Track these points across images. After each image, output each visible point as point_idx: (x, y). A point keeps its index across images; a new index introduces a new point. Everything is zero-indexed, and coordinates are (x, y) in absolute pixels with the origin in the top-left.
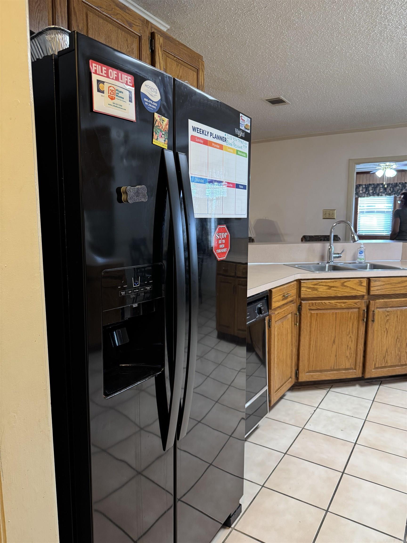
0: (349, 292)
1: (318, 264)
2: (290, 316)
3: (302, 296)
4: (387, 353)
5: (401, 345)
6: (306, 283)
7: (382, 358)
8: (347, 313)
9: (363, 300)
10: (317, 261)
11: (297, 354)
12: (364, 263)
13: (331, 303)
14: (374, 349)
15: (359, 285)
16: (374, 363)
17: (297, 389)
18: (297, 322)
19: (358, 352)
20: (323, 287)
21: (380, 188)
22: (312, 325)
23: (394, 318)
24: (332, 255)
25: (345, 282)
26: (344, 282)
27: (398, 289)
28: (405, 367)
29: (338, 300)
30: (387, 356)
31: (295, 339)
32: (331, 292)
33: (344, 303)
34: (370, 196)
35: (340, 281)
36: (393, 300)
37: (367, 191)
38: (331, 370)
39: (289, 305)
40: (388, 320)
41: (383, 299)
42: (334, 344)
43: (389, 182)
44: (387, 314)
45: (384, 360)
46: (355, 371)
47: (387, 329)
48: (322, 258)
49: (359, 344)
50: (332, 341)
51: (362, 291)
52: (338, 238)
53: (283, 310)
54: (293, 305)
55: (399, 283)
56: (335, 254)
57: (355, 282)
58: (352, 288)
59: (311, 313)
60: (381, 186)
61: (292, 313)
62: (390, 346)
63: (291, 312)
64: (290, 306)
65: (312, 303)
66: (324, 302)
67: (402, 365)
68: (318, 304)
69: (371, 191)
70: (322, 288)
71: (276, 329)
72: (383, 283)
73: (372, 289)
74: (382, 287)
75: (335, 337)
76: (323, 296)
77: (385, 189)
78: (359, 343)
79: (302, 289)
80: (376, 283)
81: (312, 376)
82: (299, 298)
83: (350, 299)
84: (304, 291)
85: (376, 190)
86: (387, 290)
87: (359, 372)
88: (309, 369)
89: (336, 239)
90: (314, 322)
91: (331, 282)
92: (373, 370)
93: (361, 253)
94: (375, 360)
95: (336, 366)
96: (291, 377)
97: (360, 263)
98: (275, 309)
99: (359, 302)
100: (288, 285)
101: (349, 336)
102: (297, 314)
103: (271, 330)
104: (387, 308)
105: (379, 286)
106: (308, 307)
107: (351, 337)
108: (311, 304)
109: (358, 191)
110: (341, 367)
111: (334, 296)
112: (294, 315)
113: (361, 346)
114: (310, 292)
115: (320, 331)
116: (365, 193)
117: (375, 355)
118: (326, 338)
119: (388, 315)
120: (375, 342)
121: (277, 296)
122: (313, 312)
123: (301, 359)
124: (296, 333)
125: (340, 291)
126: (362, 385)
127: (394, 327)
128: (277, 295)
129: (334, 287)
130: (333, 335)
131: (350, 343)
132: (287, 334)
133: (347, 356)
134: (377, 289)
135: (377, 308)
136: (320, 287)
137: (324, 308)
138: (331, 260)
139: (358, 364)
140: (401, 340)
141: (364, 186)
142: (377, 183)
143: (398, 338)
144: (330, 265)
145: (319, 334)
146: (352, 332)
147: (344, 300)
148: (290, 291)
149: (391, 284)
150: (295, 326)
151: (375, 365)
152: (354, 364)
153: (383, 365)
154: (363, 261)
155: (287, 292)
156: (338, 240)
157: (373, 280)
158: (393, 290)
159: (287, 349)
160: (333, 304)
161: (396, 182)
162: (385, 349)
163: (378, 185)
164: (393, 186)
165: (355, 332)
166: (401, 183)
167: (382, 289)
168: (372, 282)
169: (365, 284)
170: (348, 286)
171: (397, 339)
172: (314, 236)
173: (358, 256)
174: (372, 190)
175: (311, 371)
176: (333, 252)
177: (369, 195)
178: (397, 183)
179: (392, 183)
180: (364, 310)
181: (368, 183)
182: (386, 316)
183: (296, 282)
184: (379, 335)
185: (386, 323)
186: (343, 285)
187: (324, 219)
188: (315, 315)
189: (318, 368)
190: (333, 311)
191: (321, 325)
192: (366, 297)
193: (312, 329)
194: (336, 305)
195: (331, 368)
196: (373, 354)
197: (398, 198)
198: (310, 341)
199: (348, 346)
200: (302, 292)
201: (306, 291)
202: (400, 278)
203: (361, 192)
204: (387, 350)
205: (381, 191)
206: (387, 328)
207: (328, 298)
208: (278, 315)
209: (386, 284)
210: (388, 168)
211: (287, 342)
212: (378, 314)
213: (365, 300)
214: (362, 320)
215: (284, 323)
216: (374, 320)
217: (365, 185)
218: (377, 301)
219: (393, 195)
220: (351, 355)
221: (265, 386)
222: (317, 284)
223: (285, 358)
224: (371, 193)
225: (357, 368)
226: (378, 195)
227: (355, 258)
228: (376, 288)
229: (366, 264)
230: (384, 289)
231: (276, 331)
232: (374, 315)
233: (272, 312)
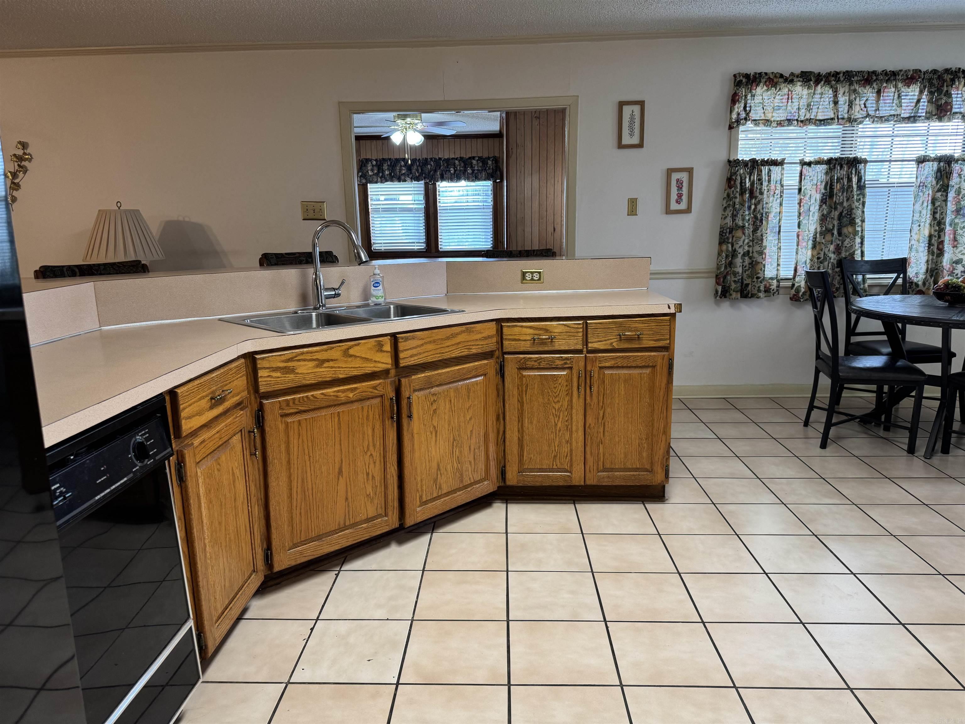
0: (359, 367)
1: (296, 312)
2: (238, 437)
3: (262, 389)
4: (440, 471)
5: (460, 452)
6: (269, 360)
7: (432, 482)
8: (360, 408)
9: (388, 379)
10: (292, 306)
11: (264, 516)
12: (384, 304)
13: (326, 395)
14: (416, 468)
15: (377, 351)
16: (418, 495)
17: (271, 586)
18: (256, 450)
19: (389, 482)
20: (306, 363)
21: (401, 166)
22: (291, 446)
23: (445, 405)
24: (322, 291)
25: (351, 347)
26: (348, 349)
27: (447, 350)
28: (471, 488)
29: (340, 386)
30: (439, 476)
31: (256, 486)
32: (326, 373)
33: (352, 390)
34: (387, 181)
35: (340, 346)
36: (440, 371)
37: (381, 171)
38: (341, 529)
39: (232, 415)
40: (435, 411)
41: (423, 372)
42: (340, 476)
43: (414, 157)
44: (432, 400)
45: (436, 485)
46: (387, 518)
47: (434, 427)
48: (304, 299)
49: (388, 465)
50: (337, 470)
51: (385, 362)
52: (334, 258)
53: (214, 431)
54: (242, 412)
55: (448, 338)
56: (327, 289)
57: (369, 346)
58: (365, 358)
59: (287, 424)
60: (403, 163)
61: (241, 430)
62: (443, 457)
63: (239, 429)
64: (234, 416)
65: (287, 401)
66: (312, 395)
67: (466, 487)
68: (299, 401)
69: (387, 172)
70: (305, 365)
71: (201, 481)
72: (420, 342)
73: (402, 355)
74: (418, 349)
75: (342, 462)
76: (308, 382)
77: (409, 168)
78: (388, 463)
79: (261, 373)
80: (407, 342)
81: (301, 553)
82: (257, 395)
83: (364, 381)
84: (265, 377)
85: (396, 170)
86: (430, 353)
87: (394, 519)
88: (293, 542)
89: (331, 259)
90: (294, 441)
91: (322, 350)
92: (418, 509)
93: (376, 285)
94: (420, 490)
95: (349, 519)
96: (254, 571)
97: (376, 305)
98: (194, 433)
99: (380, 384)
100: (222, 370)
101: (369, 454)
102: (253, 432)
103: (186, 487)
104: (432, 387)
105: (414, 348)
106: (277, 412)
107: (371, 455)
108: (284, 405)
109: (365, 171)
110: (358, 519)
111: (330, 379)
112: (247, 435)
113: (392, 468)
114: (279, 377)
115: (310, 457)
116: (377, 174)
117: (419, 479)
118: (324, 469)
119: (435, 401)
120: (417, 454)
121: (194, 402)
122: (289, 420)
123: (273, 524)
124: (256, 472)
125: (342, 368)
126: (401, 542)
127: (447, 421)
128: (193, 400)
129: (328, 361)
130: (337, 459)
131: (372, 466)
132: (234, 481)
133: (368, 493)
134: (411, 354)
135: (415, 391)
136: (299, 363)
137: (313, 407)
138: (322, 303)
139: (390, 503)
140: (460, 442)
141: (374, 163)
142: (395, 158)
143: (454, 440)
144: (321, 314)
145: (308, 463)
146: (374, 446)
147: (353, 384)
148: (230, 383)
149: (434, 341)
150: (251, 459)
151: (421, 497)
152: (383, 507)
153: (435, 495)
154: (381, 300)
155: (222, 387)
156: (333, 262)
157: (402, 338)
158: (440, 353)
159: (236, 515)
160: (331, 396)
161: (425, 156)
162: (434, 465)
163: (398, 160)
164: (421, 164)
165: (378, 443)
166: (433, 159)
167: (420, 354)
168: (402, 342)
169: (388, 347)
170: (358, 355)
171: (453, 443)
172: (286, 254)
173: (372, 291)
174: (388, 169)
175: (298, 543)
176: (324, 286)
177: (384, 179)
178: (426, 159)
179: (419, 159)
180: (391, 399)
181: (381, 158)
182: (432, 404)
183: (242, 360)
184: (423, 440)
185: (433, 416)
186: (346, 353)
187: (304, 220)
188: (296, 425)
189: (313, 533)
190: (332, 410)
191: (310, 444)
192: (393, 372)
193: (291, 457)
194: (337, 396)
195: (339, 525)
196: (415, 479)
197: (432, 186)
198: (290, 481)
199: (368, 474)
200: (260, 380)
201: (269, 376)
202: (448, 329)
203: (370, 173)
204: (438, 466)
205: (403, 172)
206: (435, 424)
207: (318, 385)
208: (203, 445)
209: (426, 343)
210: (409, 128)
211: (235, 499)
212: (417, 401)
213: (391, 378)
214: (389, 417)
215: (223, 458)
216: (412, 415)
217: (376, 160)
218: (413, 377)
219: (422, 180)
220: (376, 491)
221: (186, 621)
222: (292, 358)
223: (232, 538)
224: (387, 175)
225: (390, 513)
226: (399, 180)
227: (366, 295)
228: (409, 353)
229: (388, 306)
230: (424, 352)
231: (200, 484)
232: (410, 405)
233: (186, 442)
